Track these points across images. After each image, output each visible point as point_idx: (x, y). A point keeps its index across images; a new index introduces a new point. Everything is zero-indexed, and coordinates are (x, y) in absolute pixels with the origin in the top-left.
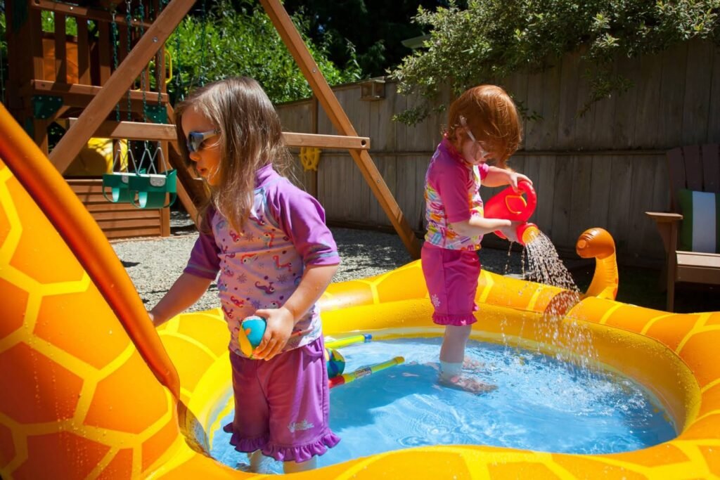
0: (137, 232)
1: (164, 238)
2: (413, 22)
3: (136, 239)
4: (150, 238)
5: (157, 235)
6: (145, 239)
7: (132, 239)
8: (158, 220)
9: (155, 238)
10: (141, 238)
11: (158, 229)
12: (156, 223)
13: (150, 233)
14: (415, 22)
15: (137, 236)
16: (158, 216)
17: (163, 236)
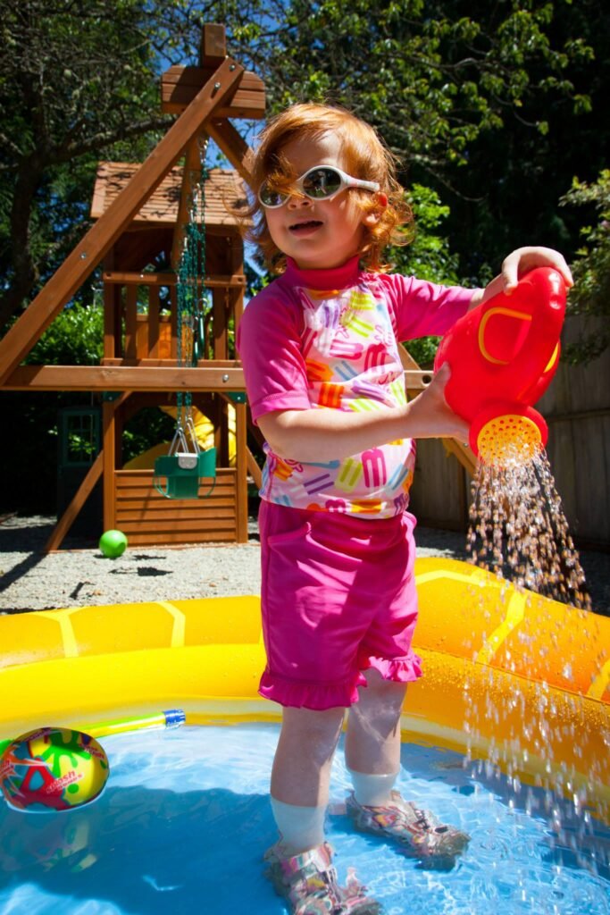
0: (207, 536)
1: (240, 545)
2: (564, 204)
3: (205, 544)
4: (222, 544)
5: (231, 541)
6: (216, 544)
7: (202, 545)
8: (233, 521)
9: (229, 544)
10: (211, 544)
11: (233, 533)
12: (230, 525)
13: (223, 538)
14: (567, 204)
15: (208, 542)
16: (233, 515)
17: (239, 542)
